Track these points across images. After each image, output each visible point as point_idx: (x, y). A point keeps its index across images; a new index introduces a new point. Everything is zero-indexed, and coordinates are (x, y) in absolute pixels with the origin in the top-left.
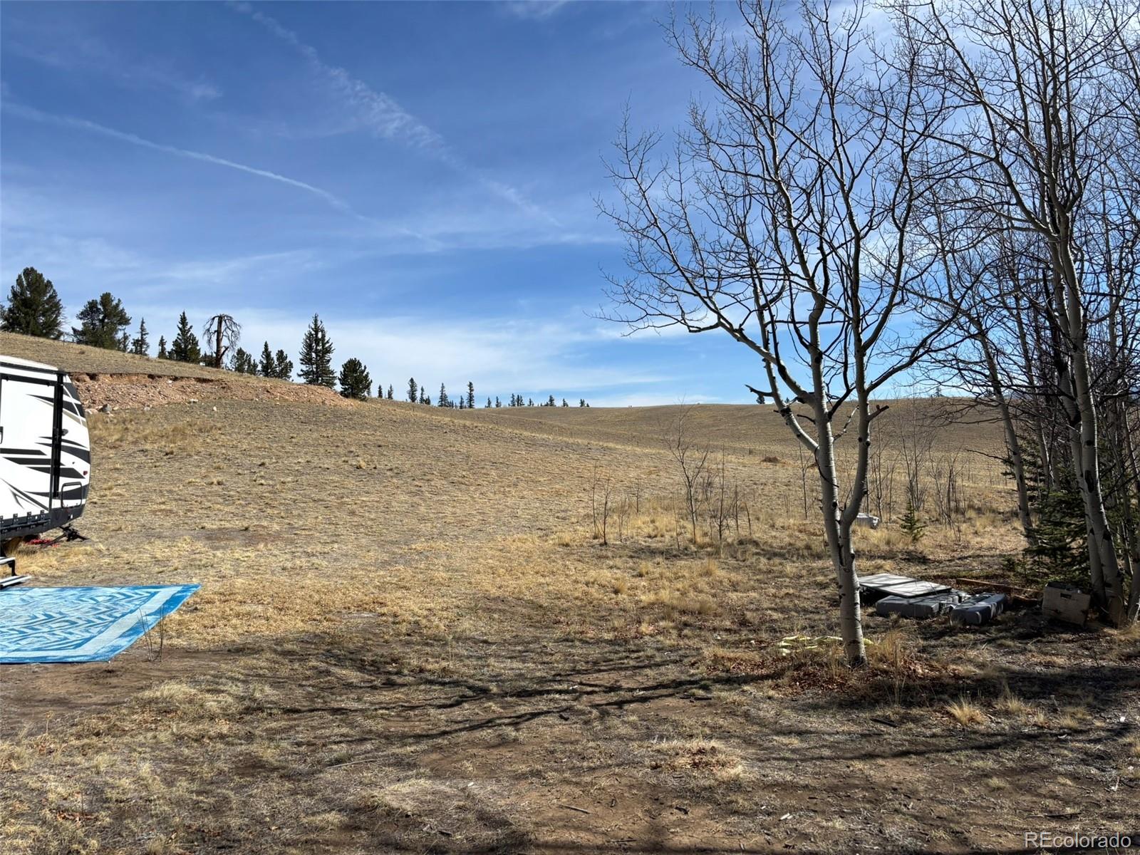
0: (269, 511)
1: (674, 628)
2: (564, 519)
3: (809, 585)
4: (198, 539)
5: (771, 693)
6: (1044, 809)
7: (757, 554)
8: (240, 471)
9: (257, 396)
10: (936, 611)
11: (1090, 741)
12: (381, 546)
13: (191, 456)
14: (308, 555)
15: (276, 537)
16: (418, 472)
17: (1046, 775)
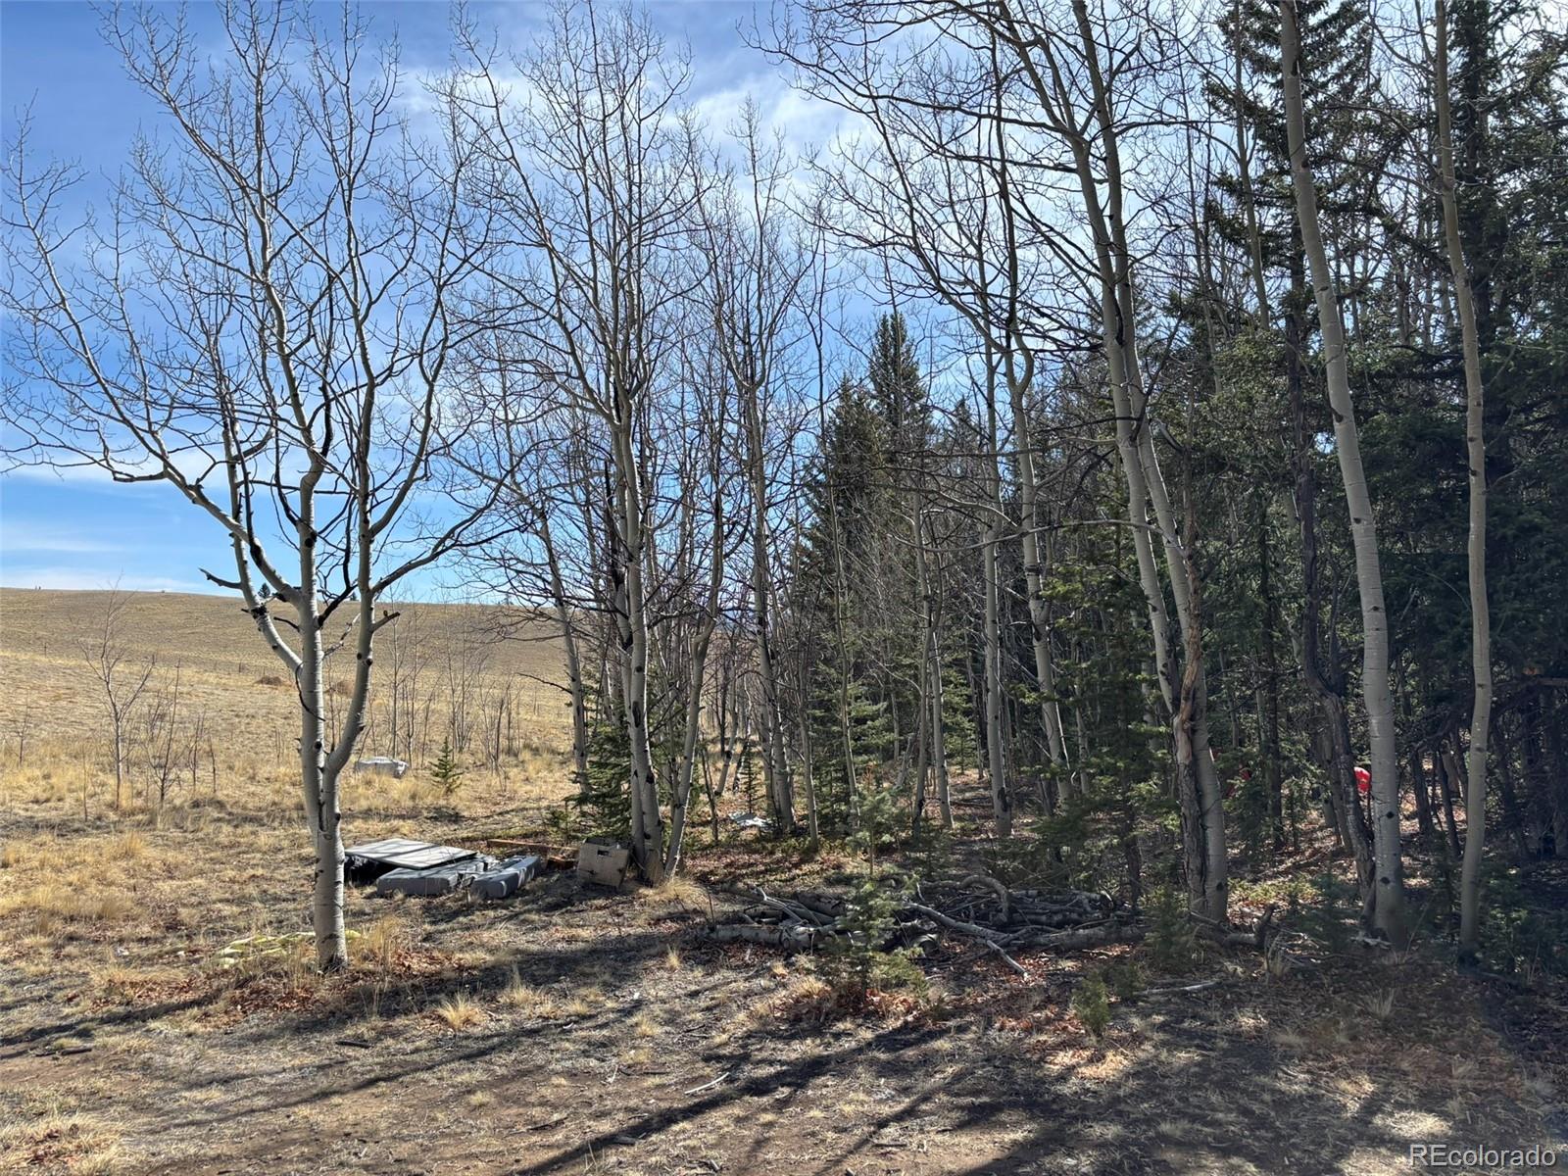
1: (49, 945)
3: (287, 862)
5: (195, 1027)
6: (531, 1121)
7: (219, 820)
10: (452, 884)
11: (596, 1028)
17: (540, 1078)
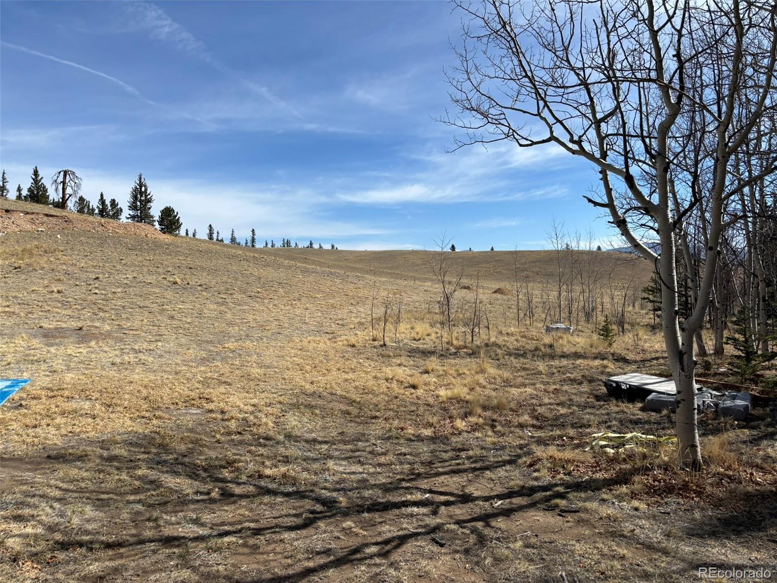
0: (101, 314)
1: (485, 424)
2: (343, 325)
3: (565, 381)
4: (35, 336)
8: (77, 283)
9: (94, 229)
12: (199, 345)
13: (36, 270)
14: (136, 352)
15: (108, 335)
16: (222, 288)
